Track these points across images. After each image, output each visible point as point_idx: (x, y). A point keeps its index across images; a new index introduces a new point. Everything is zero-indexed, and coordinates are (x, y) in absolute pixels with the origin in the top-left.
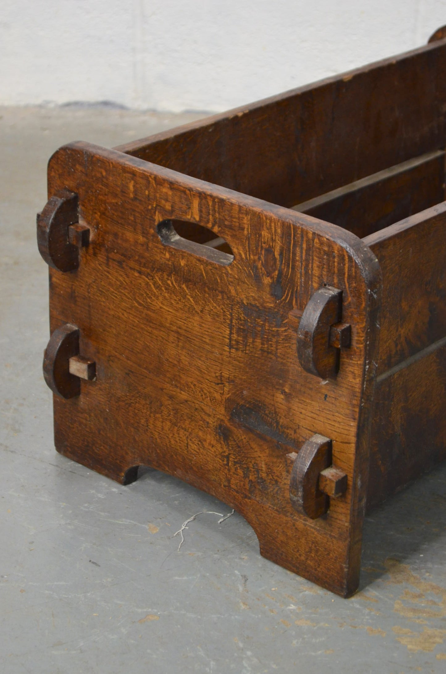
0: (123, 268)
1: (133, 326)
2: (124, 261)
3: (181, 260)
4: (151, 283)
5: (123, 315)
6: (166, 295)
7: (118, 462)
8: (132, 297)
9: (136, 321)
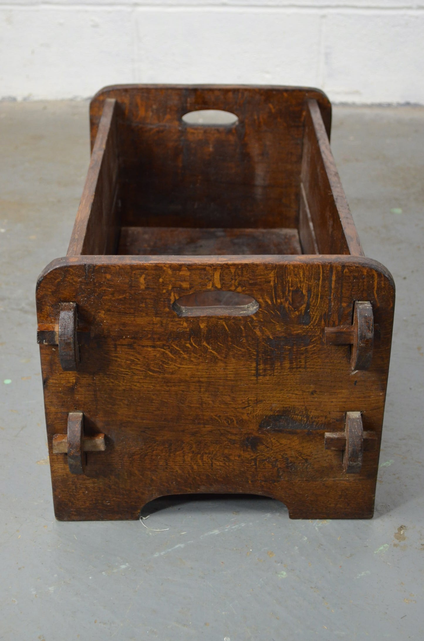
0: (134, 348)
1: (149, 391)
2: (135, 343)
3: (200, 324)
4: (167, 352)
5: (135, 386)
6: (185, 356)
7: (133, 503)
8: (145, 369)
9: (152, 387)
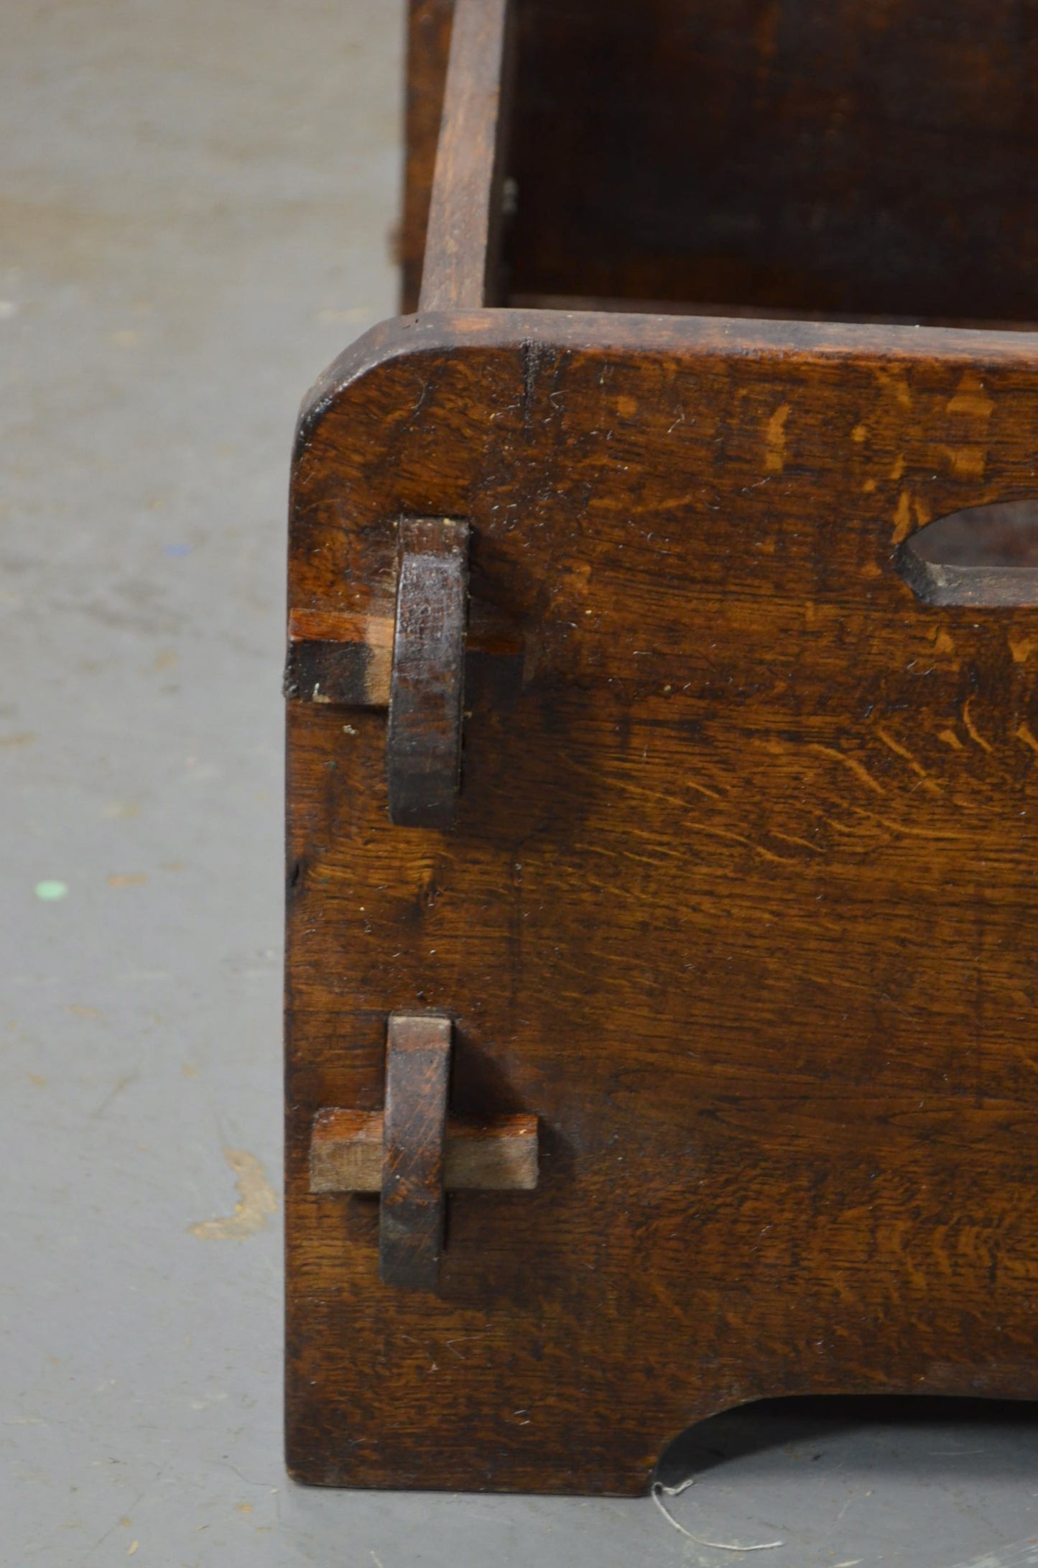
0: (707, 741)
1: (751, 936)
2: (714, 716)
3: (1012, 645)
4: (852, 763)
5: (695, 909)
6: (930, 784)
7: (630, 1424)
8: (748, 837)
9: (767, 916)
